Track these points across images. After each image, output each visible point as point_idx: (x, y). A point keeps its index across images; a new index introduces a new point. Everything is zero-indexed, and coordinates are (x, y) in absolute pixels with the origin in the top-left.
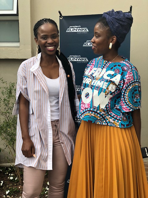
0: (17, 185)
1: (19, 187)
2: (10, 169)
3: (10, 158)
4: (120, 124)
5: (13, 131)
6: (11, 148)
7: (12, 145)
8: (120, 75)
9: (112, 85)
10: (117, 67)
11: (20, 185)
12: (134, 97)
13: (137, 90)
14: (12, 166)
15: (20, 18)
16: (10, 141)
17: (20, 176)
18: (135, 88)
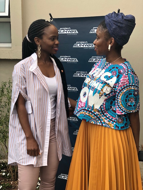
0: (9, 181)
1: (12, 183)
2: (2, 165)
3: (2, 154)
4: (115, 125)
5: (5, 129)
6: (3, 145)
7: (4, 142)
8: (116, 78)
9: (107, 87)
10: (115, 69)
11: (12, 180)
12: (127, 100)
13: (133, 94)
14: (4, 162)
15: (12, 19)
16: (2, 138)
17: (12, 172)
18: (129, 91)
